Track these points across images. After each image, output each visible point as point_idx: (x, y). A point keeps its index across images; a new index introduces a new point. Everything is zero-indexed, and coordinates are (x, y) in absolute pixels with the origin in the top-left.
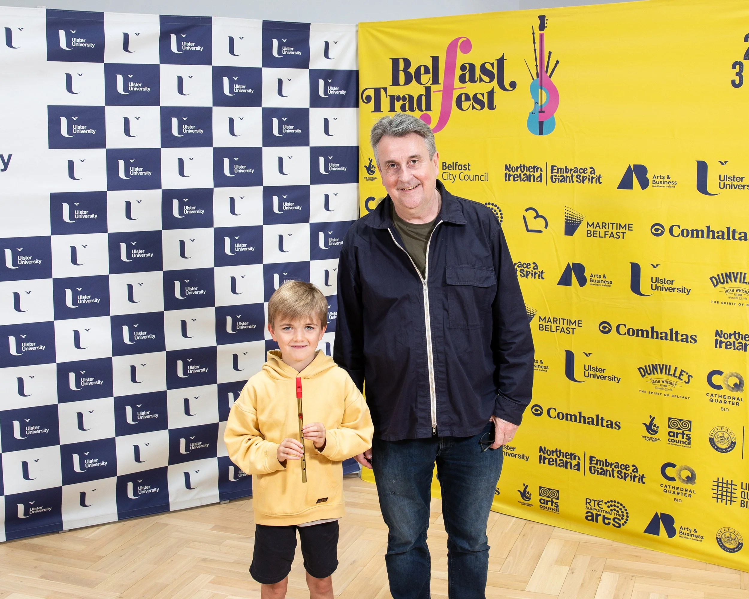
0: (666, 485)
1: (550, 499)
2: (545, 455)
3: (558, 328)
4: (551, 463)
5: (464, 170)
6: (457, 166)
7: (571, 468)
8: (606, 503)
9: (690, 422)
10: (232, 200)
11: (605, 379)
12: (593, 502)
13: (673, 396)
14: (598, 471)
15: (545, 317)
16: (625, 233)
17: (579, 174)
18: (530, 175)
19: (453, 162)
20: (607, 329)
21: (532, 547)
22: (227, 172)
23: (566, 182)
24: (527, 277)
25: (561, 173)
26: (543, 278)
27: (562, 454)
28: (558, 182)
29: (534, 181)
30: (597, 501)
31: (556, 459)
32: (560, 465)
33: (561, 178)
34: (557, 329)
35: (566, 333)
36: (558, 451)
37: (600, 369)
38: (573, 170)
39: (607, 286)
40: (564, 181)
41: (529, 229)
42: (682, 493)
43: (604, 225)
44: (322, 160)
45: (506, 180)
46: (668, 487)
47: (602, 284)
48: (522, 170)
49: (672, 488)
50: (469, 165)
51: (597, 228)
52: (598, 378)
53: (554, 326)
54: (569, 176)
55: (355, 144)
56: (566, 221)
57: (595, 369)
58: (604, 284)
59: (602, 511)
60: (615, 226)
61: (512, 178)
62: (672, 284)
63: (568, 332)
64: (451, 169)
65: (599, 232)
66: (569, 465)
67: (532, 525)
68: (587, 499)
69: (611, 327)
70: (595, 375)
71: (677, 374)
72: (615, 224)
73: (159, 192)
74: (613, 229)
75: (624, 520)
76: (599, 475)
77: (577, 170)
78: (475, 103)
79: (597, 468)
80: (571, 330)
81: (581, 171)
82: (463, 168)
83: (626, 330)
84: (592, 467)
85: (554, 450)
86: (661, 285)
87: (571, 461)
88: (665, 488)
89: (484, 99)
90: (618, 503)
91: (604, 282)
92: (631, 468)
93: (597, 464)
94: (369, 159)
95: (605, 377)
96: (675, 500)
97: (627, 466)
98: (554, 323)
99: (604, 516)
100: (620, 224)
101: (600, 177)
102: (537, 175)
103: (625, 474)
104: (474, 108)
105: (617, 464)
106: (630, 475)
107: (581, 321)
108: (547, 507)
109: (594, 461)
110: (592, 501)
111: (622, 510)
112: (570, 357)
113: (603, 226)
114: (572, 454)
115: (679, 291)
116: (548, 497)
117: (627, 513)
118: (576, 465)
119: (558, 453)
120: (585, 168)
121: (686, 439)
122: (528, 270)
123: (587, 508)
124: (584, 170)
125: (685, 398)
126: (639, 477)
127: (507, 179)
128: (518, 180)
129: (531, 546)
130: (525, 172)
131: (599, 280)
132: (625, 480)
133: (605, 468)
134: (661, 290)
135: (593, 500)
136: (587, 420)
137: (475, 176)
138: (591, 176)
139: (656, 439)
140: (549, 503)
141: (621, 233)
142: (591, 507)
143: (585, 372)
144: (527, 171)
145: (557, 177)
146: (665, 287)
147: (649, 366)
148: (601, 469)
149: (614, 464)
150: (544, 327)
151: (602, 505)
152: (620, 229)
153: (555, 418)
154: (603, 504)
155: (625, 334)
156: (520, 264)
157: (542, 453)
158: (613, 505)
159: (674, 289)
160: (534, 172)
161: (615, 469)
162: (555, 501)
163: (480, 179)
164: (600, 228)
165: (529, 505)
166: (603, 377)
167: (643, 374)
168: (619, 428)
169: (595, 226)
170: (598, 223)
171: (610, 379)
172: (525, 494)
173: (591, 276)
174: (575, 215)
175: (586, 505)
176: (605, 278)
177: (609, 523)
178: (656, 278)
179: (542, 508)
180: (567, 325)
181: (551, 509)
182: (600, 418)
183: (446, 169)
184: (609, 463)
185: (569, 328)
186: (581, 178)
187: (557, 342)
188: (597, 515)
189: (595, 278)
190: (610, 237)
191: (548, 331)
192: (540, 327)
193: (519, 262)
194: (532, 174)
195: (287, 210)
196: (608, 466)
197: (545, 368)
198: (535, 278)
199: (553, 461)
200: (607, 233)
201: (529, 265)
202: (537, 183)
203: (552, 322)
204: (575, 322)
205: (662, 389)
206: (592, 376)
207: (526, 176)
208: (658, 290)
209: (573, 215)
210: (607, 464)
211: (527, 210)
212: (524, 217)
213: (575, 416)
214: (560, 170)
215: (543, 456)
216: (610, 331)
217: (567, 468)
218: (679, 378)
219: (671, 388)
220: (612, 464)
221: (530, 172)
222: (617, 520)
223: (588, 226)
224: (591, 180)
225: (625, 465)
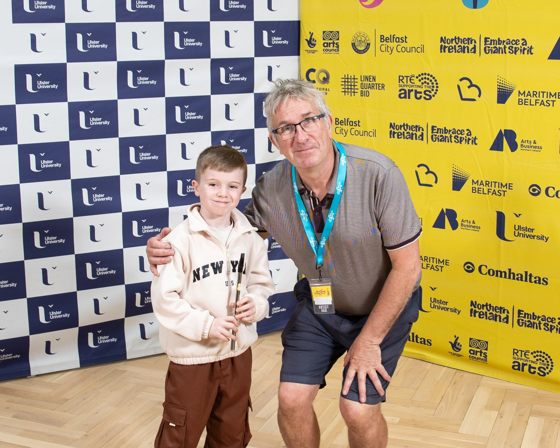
1: (479, 350)
2: (475, 309)
3: (490, 191)
4: (482, 316)
5: (401, 42)
6: (395, 39)
7: (500, 321)
8: (532, 353)
10: (182, 72)
11: (534, 239)
12: (520, 352)
14: (526, 324)
15: (478, 180)
16: (555, 101)
17: (511, 45)
18: (464, 46)
19: (391, 35)
20: (537, 192)
21: (462, 394)
22: (177, 45)
23: (499, 53)
24: (461, 143)
25: (494, 44)
26: (476, 144)
27: (492, 308)
28: (492, 53)
29: (468, 52)
30: (524, 351)
31: (486, 312)
32: (490, 318)
33: (494, 50)
34: (488, 192)
35: (498, 195)
36: (488, 305)
37: (530, 229)
38: (506, 42)
39: (537, 151)
40: (497, 53)
41: (463, 97)
43: (535, 93)
44: (265, 34)
45: (441, 52)
47: (532, 149)
48: (457, 42)
50: (406, 38)
51: (528, 96)
52: (527, 237)
53: (486, 189)
54: (501, 48)
55: (296, 19)
56: (498, 90)
57: (525, 229)
58: (534, 149)
59: (529, 361)
60: (545, 94)
61: (447, 49)
63: (499, 194)
64: (389, 42)
65: (530, 100)
66: (498, 318)
67: (461, 374)
68: (514, 349)
69: (540, 190)
70: (524, 234)
72: (545, 92)
73: (114, 64)
74: (543, 97)
75: (549, 369)
76: (527, 327)
79: (524, 320)
80: (502, 193)
82: (400, 41)
83: (554, 192)
84: (520, 320)
85: (485, 304)
87: (500, 314)
90: (544, 353)
91: (535, 147)
92: (557, 321)
93: (525, 317)
94: (310, 33)
95: (534, 236)
97: (554, 319)
98: (486, 186)
99: (530, 365)
101: (531, 48)
102: (471, 46)
103: (551, 326)
105: (544, 317)
106: (556, 327)
107: (512, 184)
108: (476, 357)
109: (522, 314)
111: (548, 360)
112: (501, 217)
113: (533, 94)
114: (501, 308)
116: (478, 348)
117: (552, 363)
118: (505, 318)
119: (488, 307)
120: (517, 40)
122: (462, 136)
123: (514, 358)
124: (516, 42)
127: (443, 50)
128: (452, 51)
129: (461, 392)
130: (460, 44)
131: (530, 145)
132: (551, 332)
133: (532, 321)
135: (520, 350)
136: (516, 277)
137: (412, 48)
138: (523, 47)
140: (479, 354)
141: (551, 101)
142: (518, 357)
143: (515, 232)
144: (461, 43)
145: (490, 49)
148: (529, 321)
149: (541, 317)
150: (477, 190)
151: (528, 355)
152: (550, 98)
153: (486, 274)
154: (530, 354)
155: (553, 196)
156: (454, 130)
157: (473, 307)
158: (539, 355)
160: (469, 44)
161: (542, 322)
162: (484, 351)
163: (416, 50)
164: (531, 97)
165: (459, 356)
166: (532, 236)
168: (547, 283)
169: (526, 95)
170: (529, 92)
171: (538, 239)
172: (455, 346)
173: (522, 142)
174: (507, 85)
175: (514, 355)
176: (535, 143)
177: (534, 372)
179: (472, 359)
180: (499, 187)
181: (480, 359)
182: (528, 274)
183: (384, 41)
184: (536, 316)
185: (501, 191)
186: (513, 49)
187: (489, 204)
188: (524, 365)
189: (526, 144)
190: (540, 105)
191: (481, 193)
192: (473, 190)
193: (454, 129)
194: (466, 45)
195: (233, 81)
196: (535, 319)
197: (478, 228)
198: (468, 143)
199: (483, 314)
200: (537, 101)
201: (463, 131)
202: (471, 55)
203: (485, 185)
204: (506, 185)
206: (521, 235)
207: (460, 47)
209: (506, 84)
210: (535, 317)
211: (461, 80)
212: (459, 87)
213: (505, 273)
214: (493, 42)
215: (474, 310)
216: (539, 193)
217: (496, 321)
220: (539, 317)
221: (464, 43)
222: (542, 369)
223: (520, 94)
224: (523, 51)
225: (551, 318)
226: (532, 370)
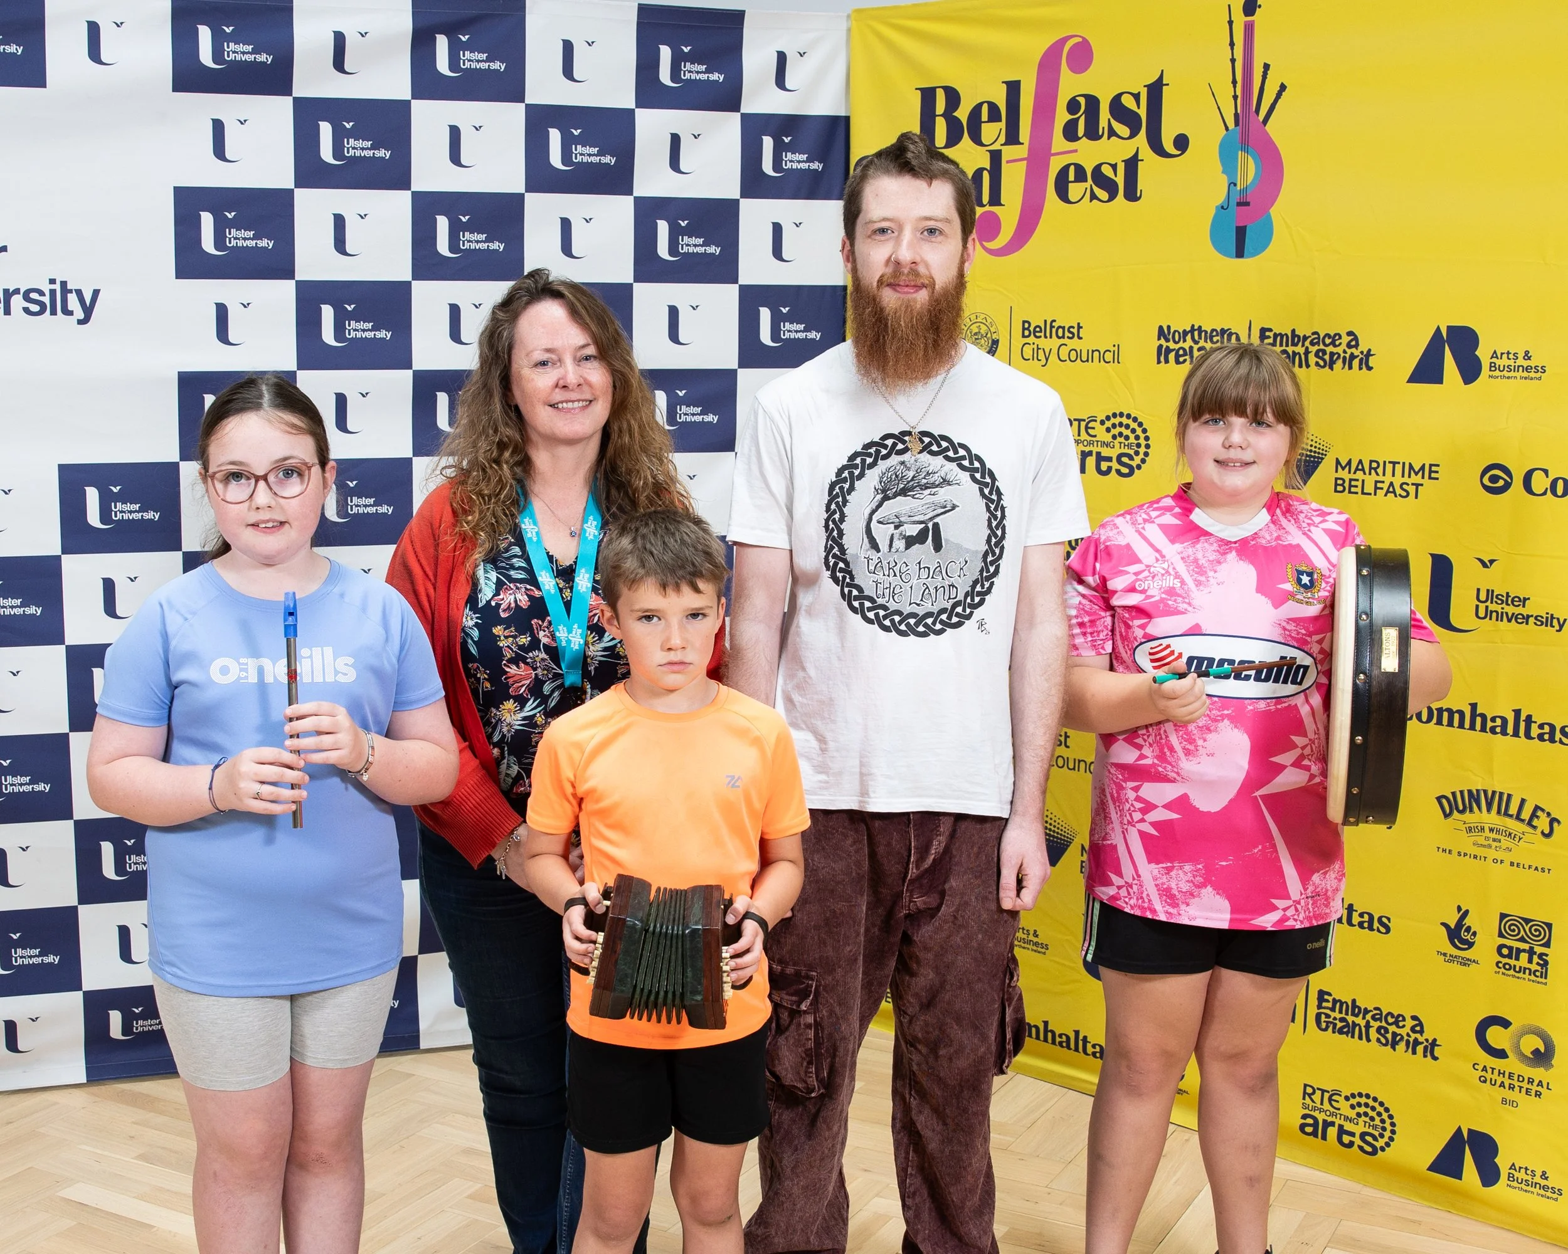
0: (1485, 1067)
5: (1068, 337)
6: (1054, 330)
8: (1347, 1098)
9: (1549, 926)
12: (1318, 1093)
13: (1512, 864)
14: (1335, 1025)
16: (1422, 485)
17: (1322, 347)
19: (1045, 322)
25: (1281, 345)
30: (1328, 1092)
38: (1310, 339)
42: (1521, 1087)
43: (1374, 465)
45: (1159, 361)
46: (1490, 1071)
48: (1196, 337)
49: (1500, 1073)
50: (1079, 328)
54: (1299, 353)
59: (1338, 1116)
60: (1399, 468)
61: (1172, 356)
62: (1524, 606)
64: (1040, 337)
65: (1363, 481)
68: (1306, 1086)
71: (1526, 815)
72: (1399, 463)
73: (407, 375)
74: (1393, 475)
75: (1386, 1139)
76: (1337, 1034)
77: (1319, 338)
78: (1097, 185)
79: (1332, 1017)
81: (1328, 341)
82: (1067, 334)
84: (1323, 1016)
86: (1498, 608)
88: (1483, 1073)
89: (1116, 176)
90: (1375, 1099)
92: (1410, 1023)
93: (1333, 1009)
96: (1504, 1101)
97: (1401, 1019)
99: (1341, 1127)
100: (1410, 464)
101: (1368, 355)
104: (1093, 197)
105: (1378, 1012)
106: (1406, 1038)
109: (1328, 1001)
110: (1317, 1091)
111: (1383, 1117)
113: (1371, 468)
115: (1539, 623)
117: (1393, 1124)
120: (1336, 335)
121: (1538, 964)
123: (1304, 1106)
124: (1334, 339)
125: (1540, 869)
126: (1425, 1043)
127: (1162, 358)
128: (1185, 361)
130: (1202, 343)
132: (1394, 1050)
133: (1350, 1019)
134: (1497, 620)
135: (1318, 1089)
137: (1093, 352)
138: (1349, 351)
139: (1468, 960)
142: (1314, 1105)
144: (1206, 341)
146: (1507, 613)
147: (1462, 792)
148: (1342, 1020)
149: (1371, 1011)
151: (1338, 1102)
152: (1409, 476)
154: (1341, 1099)
158: (1363, 1103)
159: (1529, 616)
161: (1372, 1023)
163: (1102, 358)
164: (1365, 473)
167: (1448, 810)
168: (1388, 930)
170: (1360, 462)
174: (1310, 443)
175: (1304, 1099)
177: (1351, 1144)
178: (1488, 591)
182: (1345, 905)
183: (1029, 335)
184: (1359, 1008)
186: (1327, 357)
188: (1327, 1124)
190: (1386, 495)
195: (686, 424)
196: (1357, 1016)
200: (1379, 485)
205: (1490, 846)
208: (1491, 619)
209: (1306, 441)
210: (1357, 1010)
214: (1279, 338)
218: (1530, 824)
219: (1510, 845)
220: (1366, 1011)
221: (1213, 341)
222: (1369, 1138)
223: (1339, 467)
224: (1349, 362)
225: (1396, 1015)
226: (1346, 1139)
